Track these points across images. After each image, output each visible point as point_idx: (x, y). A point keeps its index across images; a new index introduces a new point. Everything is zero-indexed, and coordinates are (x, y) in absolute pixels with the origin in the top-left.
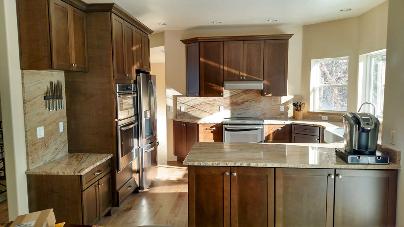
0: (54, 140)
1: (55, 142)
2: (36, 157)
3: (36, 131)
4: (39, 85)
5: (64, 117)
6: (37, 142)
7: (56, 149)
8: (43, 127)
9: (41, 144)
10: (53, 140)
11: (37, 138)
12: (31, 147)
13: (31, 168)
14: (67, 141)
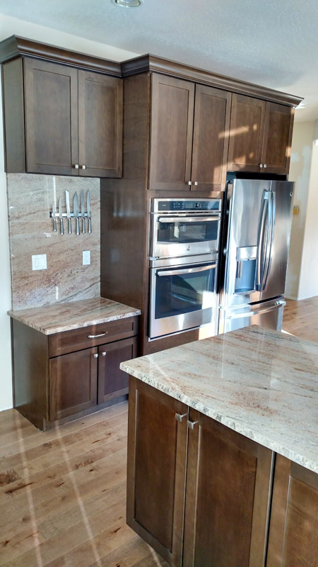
0: (69, 276)
1: (70, 278)
2: (28, 294)
3: (31, 261)
4: (40, 196)
5: (94, 245)
6: (30, 274)
7: (73, 288)
8: (45, 256)
9: (39, 278)
10: (67, 275)
11: (31, 269)
12: (18, 279)
13: (17, 308)
14: (99, 279)
